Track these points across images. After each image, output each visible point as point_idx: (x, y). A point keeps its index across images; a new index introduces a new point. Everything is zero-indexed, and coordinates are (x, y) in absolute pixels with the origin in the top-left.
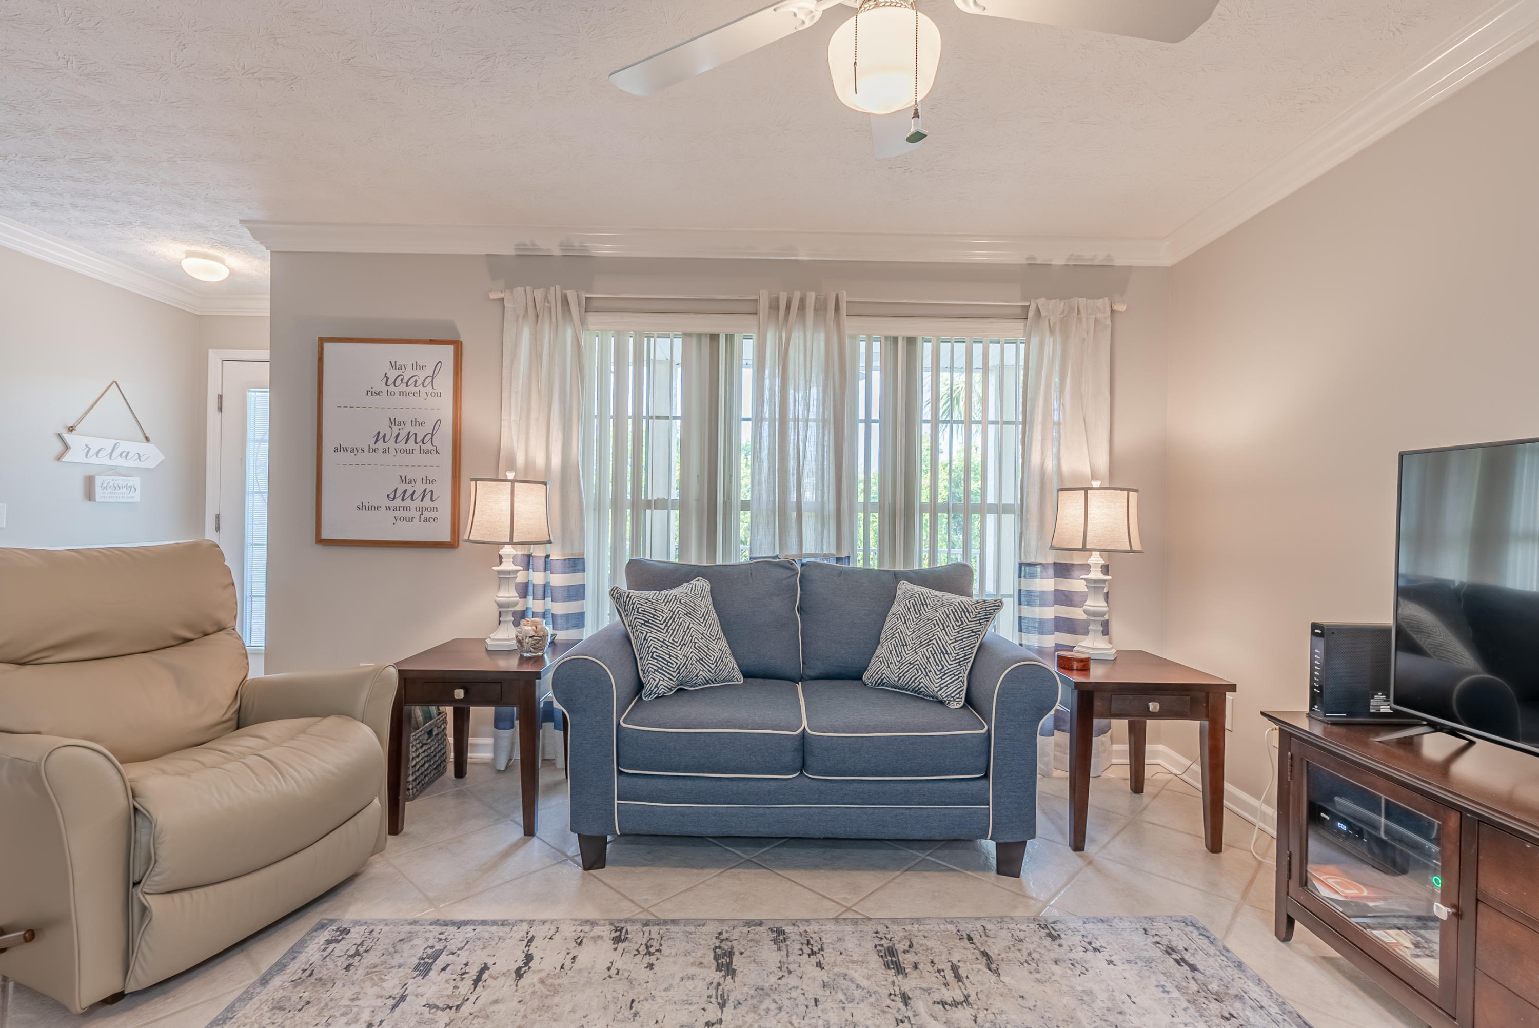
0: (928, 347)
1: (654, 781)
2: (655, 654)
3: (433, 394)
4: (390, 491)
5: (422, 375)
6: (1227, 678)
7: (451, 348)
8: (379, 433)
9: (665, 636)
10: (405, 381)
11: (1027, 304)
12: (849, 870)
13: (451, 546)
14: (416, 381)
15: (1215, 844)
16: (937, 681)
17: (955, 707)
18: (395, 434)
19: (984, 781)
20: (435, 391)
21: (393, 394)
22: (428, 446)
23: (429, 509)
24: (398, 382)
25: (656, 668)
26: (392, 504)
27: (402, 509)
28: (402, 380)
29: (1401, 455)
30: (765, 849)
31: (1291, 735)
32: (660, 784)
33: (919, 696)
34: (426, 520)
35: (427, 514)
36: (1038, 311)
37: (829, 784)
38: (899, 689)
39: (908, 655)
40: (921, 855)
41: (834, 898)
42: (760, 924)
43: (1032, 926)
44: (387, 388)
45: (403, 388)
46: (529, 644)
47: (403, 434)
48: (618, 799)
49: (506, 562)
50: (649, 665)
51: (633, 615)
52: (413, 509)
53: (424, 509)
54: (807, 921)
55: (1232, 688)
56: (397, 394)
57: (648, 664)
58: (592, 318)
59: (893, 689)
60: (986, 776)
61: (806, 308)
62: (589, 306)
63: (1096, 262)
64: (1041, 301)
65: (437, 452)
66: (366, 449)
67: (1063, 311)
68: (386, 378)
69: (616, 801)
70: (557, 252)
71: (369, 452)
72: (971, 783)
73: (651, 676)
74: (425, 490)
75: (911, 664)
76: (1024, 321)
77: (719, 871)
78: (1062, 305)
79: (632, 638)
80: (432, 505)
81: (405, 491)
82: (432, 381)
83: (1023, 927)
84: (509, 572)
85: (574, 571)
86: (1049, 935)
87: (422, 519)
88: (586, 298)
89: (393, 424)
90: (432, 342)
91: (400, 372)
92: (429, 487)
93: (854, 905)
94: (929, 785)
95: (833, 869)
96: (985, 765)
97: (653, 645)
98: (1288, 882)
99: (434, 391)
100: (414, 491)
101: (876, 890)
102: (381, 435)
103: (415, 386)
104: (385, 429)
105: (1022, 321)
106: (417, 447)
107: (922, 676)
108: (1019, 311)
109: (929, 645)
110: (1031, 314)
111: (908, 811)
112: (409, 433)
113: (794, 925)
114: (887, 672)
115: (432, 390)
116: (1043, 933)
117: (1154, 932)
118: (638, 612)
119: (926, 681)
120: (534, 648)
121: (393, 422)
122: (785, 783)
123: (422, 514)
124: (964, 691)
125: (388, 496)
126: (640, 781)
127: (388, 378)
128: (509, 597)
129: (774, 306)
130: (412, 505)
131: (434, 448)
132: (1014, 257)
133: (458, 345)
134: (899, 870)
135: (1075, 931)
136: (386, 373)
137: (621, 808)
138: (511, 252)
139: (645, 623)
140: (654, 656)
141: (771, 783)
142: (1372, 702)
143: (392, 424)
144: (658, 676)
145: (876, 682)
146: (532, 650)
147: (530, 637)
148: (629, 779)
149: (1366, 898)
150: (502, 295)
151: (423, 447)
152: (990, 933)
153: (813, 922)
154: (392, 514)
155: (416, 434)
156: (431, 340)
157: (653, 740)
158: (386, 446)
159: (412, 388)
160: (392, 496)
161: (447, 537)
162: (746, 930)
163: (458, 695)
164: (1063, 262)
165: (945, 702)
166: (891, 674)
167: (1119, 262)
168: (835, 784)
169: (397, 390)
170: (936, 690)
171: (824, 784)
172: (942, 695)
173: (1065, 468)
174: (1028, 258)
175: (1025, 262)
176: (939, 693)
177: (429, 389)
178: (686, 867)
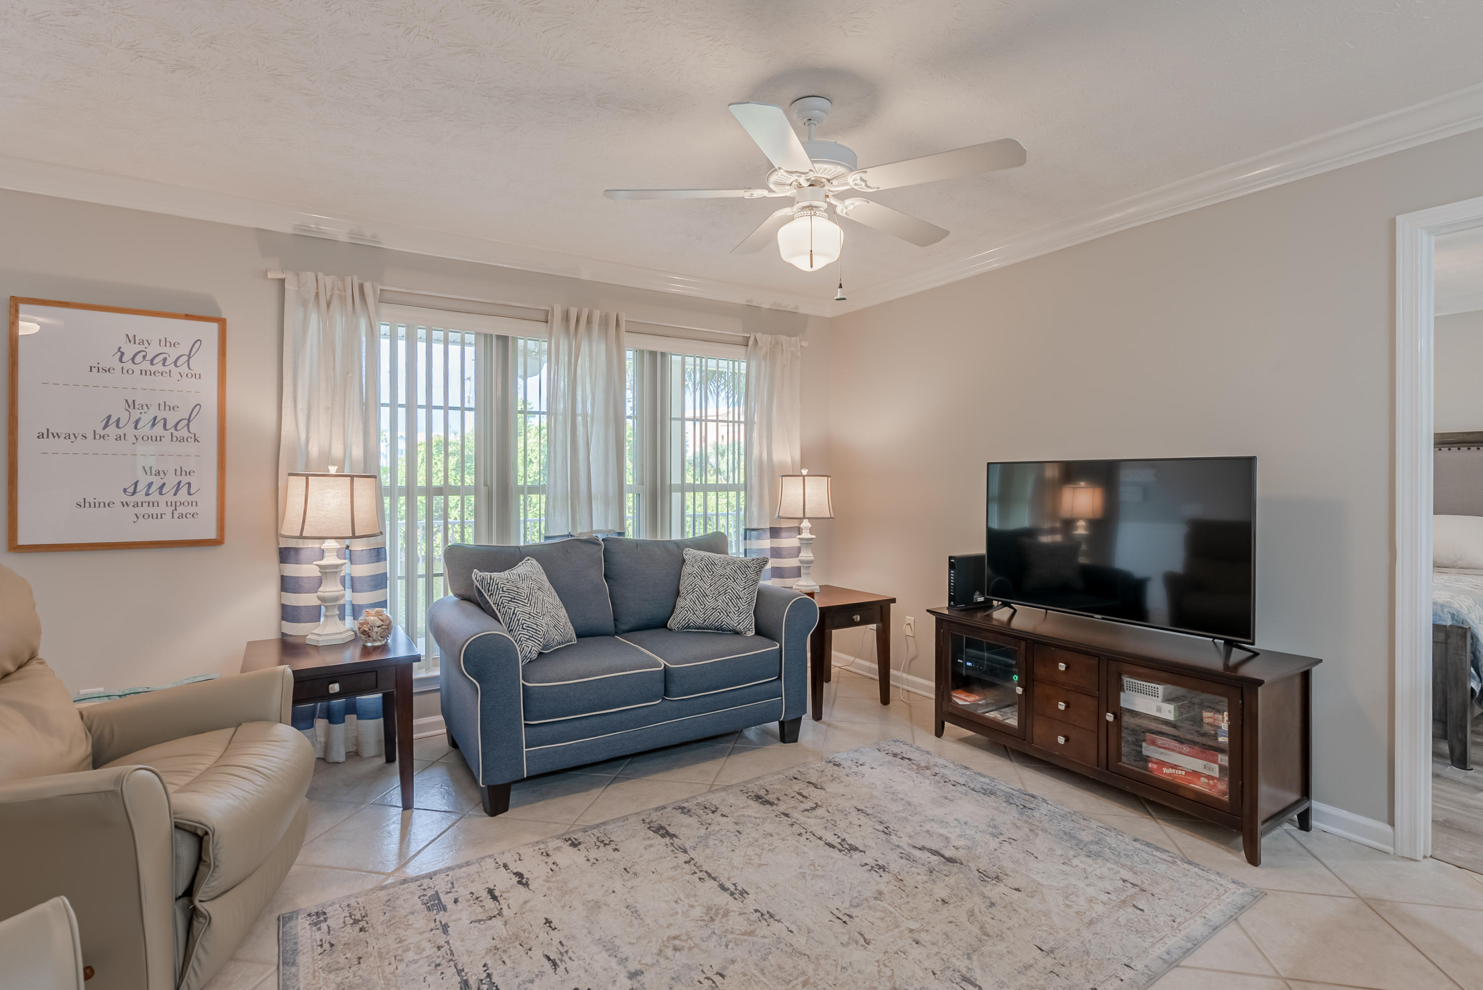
0: (676, 359)
1: (555, 726)
2: (525, 625)
3: (190, 376)
4: (128, 484)
5: (173, 353)
6: (891, 596)
7: (214, 327)
8: (109, 417)
9: (530, 608)
10: (149, 357)
11: (749, 336)
12: (692, 764)
13: (217, 542)
14: (165, 360)
15: (885, 699)
16: (736, 619)
17: (751, 635)
18: (133, 419)
19: (778, 681)
20: (193, 372)
21: (130, 372)
22: (184, 433)
23: (186, 504)
24: (139, 358)
25: (528, 637)
26: (132, 500)
27: (145, 505)
28: (144, 357)
29: (988, 464)
30: (621, 768)
31: (943, 620)
32: (561, 727)
33: (720, 631)
34: (181, 516)
35: (181, 509)
36: (756, 340)
37: (684, 702)
38: (701, 629)
39: (710, 603)
40: (731, 745)
41: (697, 782)
42: (664, 808)
43: (823, 763)
44: (122, 365)
45: (146, 365)
46: (379, 633)
47: (146, 419)
48: (526, 748)
49: (328, 556)
50: (521, 635)
51: (499, 594)
52: (162, 504)
53: (178, 504)
54: (694, 797)
55: (893, 600)
56: (137, 372)
57: (519, 635)
58: (385, 309)
59: (696, 630)
60: (780, 678)
61: (592, 323)
62: (383, 299)
63: (788, 309)
64: (759, 335)
65: (196, 440)
66: (90, 436)
67: (771, 343)
68: (119, 354)
69: (525, 750)
70: (343, 237)
71: (95, 438)
72: (771, 684)
73: (524, 644)
74: (179, 483)
75: (714, 609)
76: (746, 347)
77: (602, 789)
78: (770, 338)
79: (498, 614)
80: (190, 499)
81: (150, 485)
82: (188, 361)
83: (819, 765)
84: (337, 566)
85: (378, 560)
86: (835, 765)
87: (176, 515)
88: (381, 290)
89: (132, 407)
90: (188, 317)
91: (142, 348)
92: (185, 479)
93: (714, 781)
94: (747, 690)
95: (681, 767)
96: (778, 671)
97: (522, 618)
98: (942, 703)
99: (190, 371)
100: (164, 484)
101: (720, 771)
102: (113, 420)
103: (164, 365)
104: (119, 411)
105: (743, 347)
106: (167, 434)
107: (724, 616)
108: (741, 339)
109: (726, 594)
110: (750, 343)
111: (734, 711)
112: (155, 418)
113: (687, 802)
114: (694, 618)
115: (187, 371)
116: (831, 765)
117: (883, 749)
118: (503, 591)
119: (728, 620)
120: (381, 637)
121: (131, 405)
122: (653, 708)
123: (176, 510)
124: (754, 623)
125: (125, 490)
126: (543, 729)
127: (123, 354)
128: (338, 591)
129: (566, 317)
130: (162, 500)
131: (193, 436)
132: (738, 298)
133: (222, 323)
134: (724, 756)
135: (846, 759)
136: (120, 348)
137: (528, 755)
138: (289, 230)
139: (513, 599)
140: (524, 627)
141: (645, 710)
142: (975, 597)
143: (129, 407)
144: (530, 643)
145: (683, 627)
146: (380, 639)
147: (378, 627)
148: (534, 729)
149: (978, 700)
150: (283, 276)
151: (175, 433)
152: (804, 773)
153: (698, 797)
154: (131, 510)
155: (165, 420)
156: (186, 315)
157: (556, 693)
158: (121, 432)
159: (159, 367)
160: (131, 490)
161: (212, 535)
162: (659, 813)
163: (333, 689)
164: (768, 307)
165: (742, 632)
166: (698, 619)
167: (802, 311)
168: (688, 702)
169: (137, 369)
170: (736, 625)
171: (681, 702)
172: (740, 628)
173: (776, 457)
174: (747, 301)
175: (745, 303)
176: (738, 627)
177: (184, 369)
178: (573, 793)
